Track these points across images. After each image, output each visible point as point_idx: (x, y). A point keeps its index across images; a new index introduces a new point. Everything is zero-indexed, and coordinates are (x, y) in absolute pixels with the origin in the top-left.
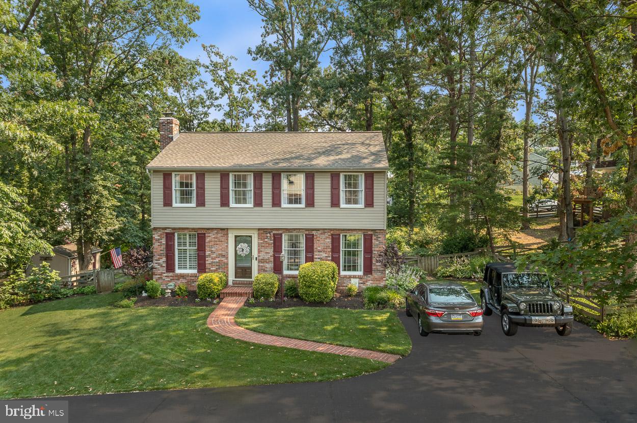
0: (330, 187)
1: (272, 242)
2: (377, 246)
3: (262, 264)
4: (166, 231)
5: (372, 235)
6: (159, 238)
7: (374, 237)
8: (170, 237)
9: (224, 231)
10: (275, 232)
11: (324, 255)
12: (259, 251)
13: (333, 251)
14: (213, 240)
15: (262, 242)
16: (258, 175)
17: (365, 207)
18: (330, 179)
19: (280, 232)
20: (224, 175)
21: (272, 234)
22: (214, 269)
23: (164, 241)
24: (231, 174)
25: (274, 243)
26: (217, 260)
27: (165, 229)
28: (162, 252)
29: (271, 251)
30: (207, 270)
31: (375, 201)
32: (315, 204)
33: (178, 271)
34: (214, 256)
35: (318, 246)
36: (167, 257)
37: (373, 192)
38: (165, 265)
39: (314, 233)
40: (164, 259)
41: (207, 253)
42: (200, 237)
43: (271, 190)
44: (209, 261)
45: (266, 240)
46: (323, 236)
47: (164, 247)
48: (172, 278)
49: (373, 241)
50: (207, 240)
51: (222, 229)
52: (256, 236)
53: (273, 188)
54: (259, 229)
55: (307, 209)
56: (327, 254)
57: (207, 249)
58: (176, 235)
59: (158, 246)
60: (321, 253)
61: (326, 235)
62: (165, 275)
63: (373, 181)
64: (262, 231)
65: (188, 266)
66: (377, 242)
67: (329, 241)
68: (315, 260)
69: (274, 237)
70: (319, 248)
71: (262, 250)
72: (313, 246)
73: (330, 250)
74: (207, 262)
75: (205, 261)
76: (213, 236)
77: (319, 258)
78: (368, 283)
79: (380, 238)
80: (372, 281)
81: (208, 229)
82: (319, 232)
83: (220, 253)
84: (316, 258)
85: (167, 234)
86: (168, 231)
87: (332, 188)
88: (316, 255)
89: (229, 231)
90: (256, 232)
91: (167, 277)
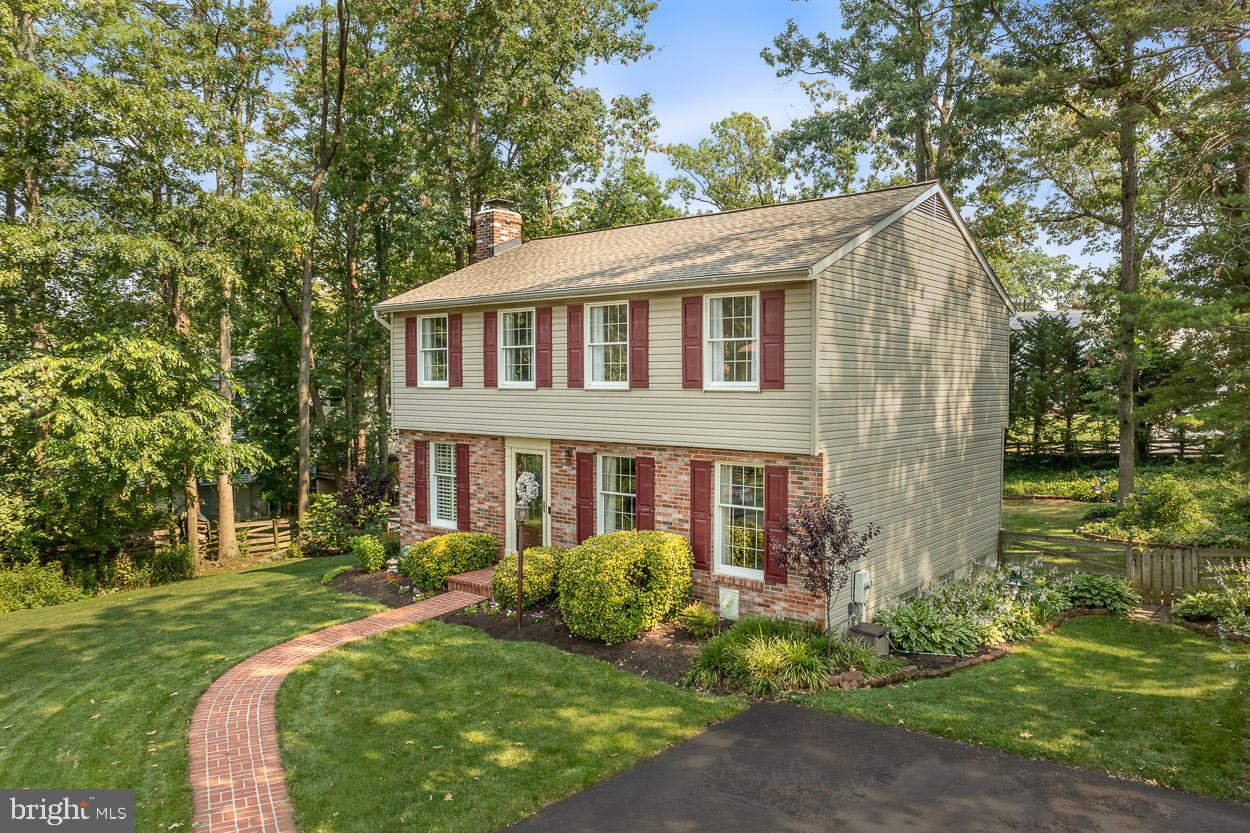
0: (680, 336)
1: (574, 472)
2: (799, 501)
3: (557, 525)
4: (416, 438)
5: (784, 470)
6: (405, 450)
7: (791, 477)
8: (421, 449)
9: (500, 440)
10: (579, 449)
11: (676, 515)
12: (554, 494)
13: (693, 508)
14: (480, 460)
15: (557, 471)
16: (545, 311)
17: (763, 387)
18: (680, 314)
19: (590, 450)
20: (489, 314)
21: (574, 453)
22: (480, 524)
23: (412, 457)
24: (500, 314)
25: (578, 475)
26: (485, 506)
27: (414, 432)
28: (410, 480)
29: (572, 493)
30: (472, 526)
31: (786, 371)
32: (651, 380)
33: (435, 522)
34: (482, 495)
35: (663, 489)
36: (418, 490)
37: (782, 344)
38: (413, 507)
39: (655, 455)
40: (413, 495)
41: (473, 489)
42: (462, 448)
43: (566, 347)
44: (474, 505)
45: (565, 468)
46: (674, 466)
47: (412, 469)
48: (423, 535)
49: (790, 487)
50: (472, 460)
51: (494, 438)
52: (549, 455)
53: (570, 341)
54: (553, 441)
55: (635, 393)
56: (680, 515)
57: (472, 479)
58: (432, 446)
59: (407, 469)
60: (669, 510)
61: (681, 463)
62: (415, 527)
63: (782, 312)
64: (558, 446)
66: (801, 493)
67: (686, 478)
68: (657, 526)
69: (578, 460)
70: (665, 497)
71: (558, 489)
72: (653, 489)
73: (687, 504)
74: (471, 509)
75: (469, 505)
76: (480, 453)
77: (665, 523)
78: (776, 607)
79: (807, 479)
80: (786, 601)
81: (473, 436)
82: (666, 455)
83: (491, 490)
84: (659, 522)
85: (417, 443)
86: (418, 437)
87: (685, 337)
88: (660, 514)
89: (508, 443)
90: (547, 447)
91: (417, 531)
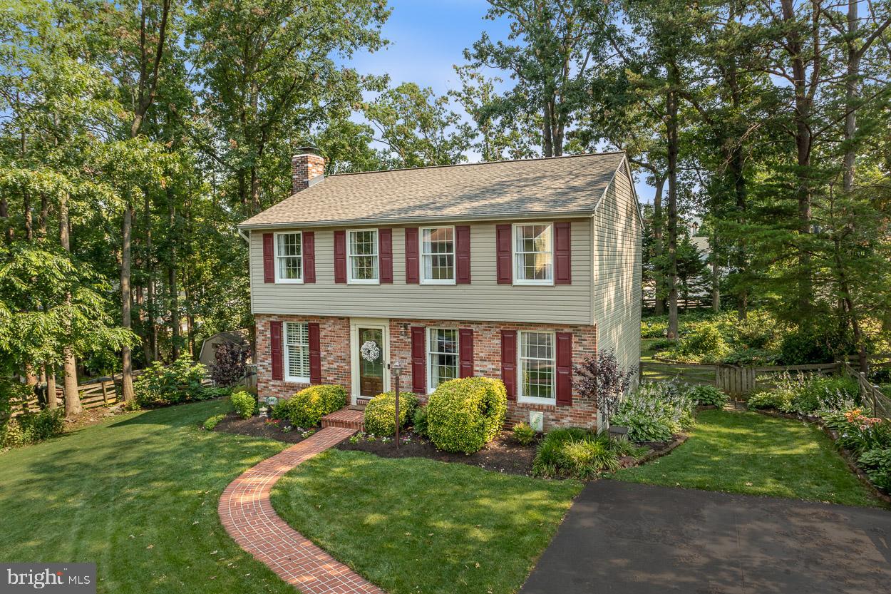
0: (495, 250)
1: (410, 340)
2: (580, 354)
4: (271, 319)
5: (570, 335)
6: (263, 328)
7: (574, 339)
8: (276, 327)
9: (345, 321)
10: (414, 325)
11: (490, 366)
12: (392, 355)
13: (503, 360)
14: (329, 334)
15: (395, 339)
16: (386, 232)
17: (556, 283)
18: (495, 235)
19: (422, 325)
20: (338, 232)
21: (409, 327)
22: (331, 378)
23: (268, 334)
24: (348, 232)
25: (413, 343)
26: (335, 365)
27: (270, 316)
28: (267, 350)
29: (408, 355)
30: (323, 380)
31: (573, 273)
32: (472, 278)
33: (288, 379)
34: (331, 358)
35: (480, 349)
36: (273, 356)
37: (569, 256)
38: (270, 369)
39: (473, 327)
40: (270, 360)
41: (323, 354)
42: (313, 328)
43: (404, 256)
44: (324, 366)
45: (401, 337)
46: (488, 334)
47: (269, 342)
48: (279, 388)
49: (573, 345)
50: (322, 334)
51: (341, 318)
52: (388, 329)
53: (408, 252)
54: (391, 320)
55: (460, 287)
56: (495, 365)
57: (322, 348)
58: (285, 325)
59: (263, 342)
60: (485, 363)
61: (493, 332)
62: (271, 383)
63: (569, 236)
64: (396, 323)
65: (302, 372)
66: (581, 349)
67: (497, 342)
68: (475, 374)
69: (413, 332)
70: (481, 355)
71: (396, 352)
72: (472, 349)
73: (499, 358)
74: (322, 368)
75: (320, 365)
76: (330, 329)
77: (481, 371)
78: (564, 421)
79: (585, 340)
80: (571, 416)
81: (323, 318)
82: (482, 327)
83: (339, 354)
84: (477, 371)
85: (272, 323)
86: (272, 319)
87: (499, 250)
88: (477, 365)
89: (351, 322)
90: (387, 324)
91: (273, 386)
